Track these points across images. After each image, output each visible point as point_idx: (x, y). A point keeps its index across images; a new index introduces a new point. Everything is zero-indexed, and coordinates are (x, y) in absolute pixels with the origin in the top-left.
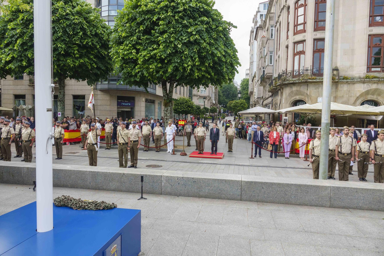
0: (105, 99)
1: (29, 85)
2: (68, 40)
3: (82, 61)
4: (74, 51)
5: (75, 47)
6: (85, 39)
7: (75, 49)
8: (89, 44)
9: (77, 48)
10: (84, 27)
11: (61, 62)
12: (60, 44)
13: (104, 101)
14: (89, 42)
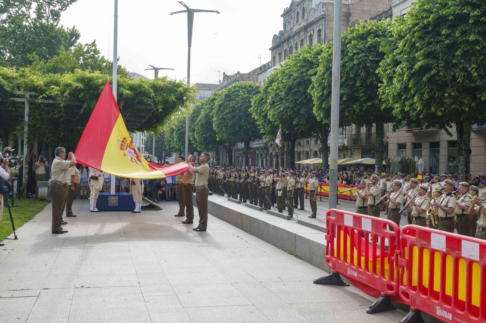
0: (480, 145)
1: (406, 131)
2: (351, 84)
3: (369, 104)
4: (360, 94)
5: (361, 89)
6: (370, 78)
7: (360, 92)
8: (374, 83)
9: (363, 90)
10: (367, 65)
11: (350, 109)
12: (344, 90)
13: (479, 148)
14: (374, 81)
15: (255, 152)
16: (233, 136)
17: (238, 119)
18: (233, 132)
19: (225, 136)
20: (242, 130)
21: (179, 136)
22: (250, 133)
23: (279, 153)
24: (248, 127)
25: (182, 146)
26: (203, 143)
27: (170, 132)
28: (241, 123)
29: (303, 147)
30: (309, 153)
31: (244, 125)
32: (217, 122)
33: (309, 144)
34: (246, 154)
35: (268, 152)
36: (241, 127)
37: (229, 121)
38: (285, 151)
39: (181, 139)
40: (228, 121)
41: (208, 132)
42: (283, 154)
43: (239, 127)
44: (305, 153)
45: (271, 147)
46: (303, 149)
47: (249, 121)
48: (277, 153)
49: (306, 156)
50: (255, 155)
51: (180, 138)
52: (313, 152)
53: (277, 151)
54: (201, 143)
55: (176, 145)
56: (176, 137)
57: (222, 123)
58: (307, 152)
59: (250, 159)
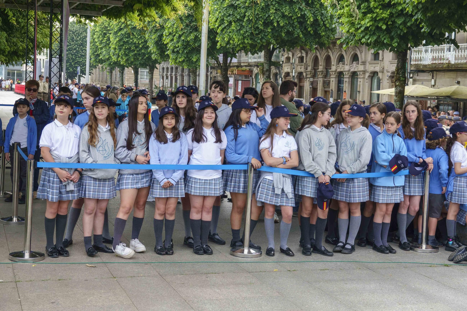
15: (251, 71)
16: (251, 39)
17: (263, 9)
18: (252, 33)
19: (236, 40)
20: (269, 30)
21: (120, 41)
22: (283, 35)
23: (304, 74)
24: (282, 25)
25: (124, 57)
26: (181, 52)
27: (101, 34)
28: (269, 16)
29: (364, 63)
30: (380, 75)
31: (273, 19)
32: (220, 12)
33: (380, 58)
34: (267, 73)
35: (280, 71)
36: (267, 23)
37: (245, 12)
38: (319, 70)
39: (123, 45)
40: (243, 11)
41: (191, 32)
42: (314, 76)
43: (264, 23)
44: (367, 75)
45: (286, 63)
46: (365, 68)
47: (283, 13)
48: (300, 74)
49: (370, 80)
50: (251, 76)
51: (122, 43)
52: (389, 74)
53: (302, 70)
54: (178, 52)
55: (114, 55)
56: (115, 42)
57: (230, 15)
58: (374, 74)
59: (240, 82)
